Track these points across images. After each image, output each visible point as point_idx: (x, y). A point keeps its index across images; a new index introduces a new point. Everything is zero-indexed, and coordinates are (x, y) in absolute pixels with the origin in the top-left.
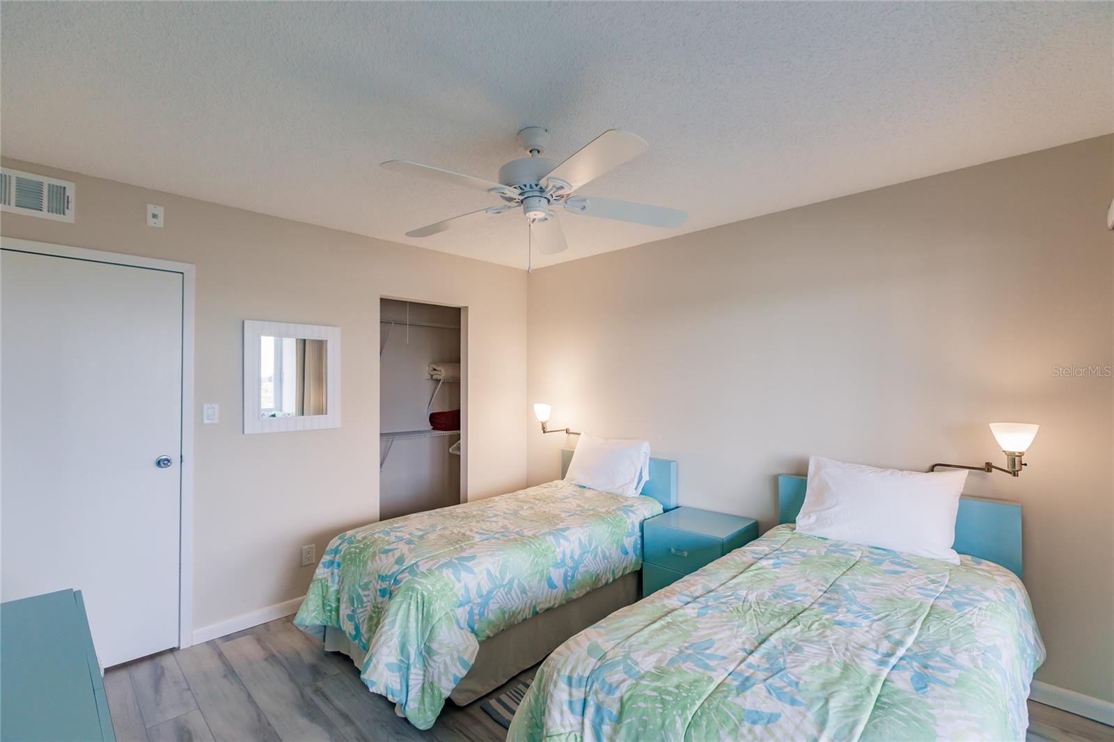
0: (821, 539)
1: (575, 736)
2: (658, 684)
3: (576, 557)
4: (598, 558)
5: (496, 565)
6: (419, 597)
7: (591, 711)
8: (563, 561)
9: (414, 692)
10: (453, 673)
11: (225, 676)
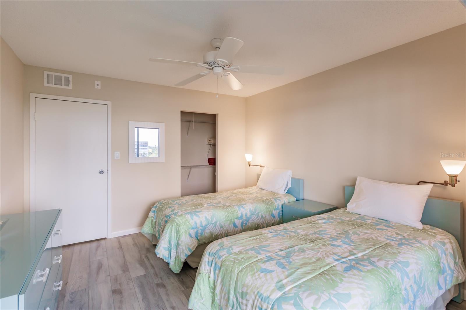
0: (357, 215)
1: (208, 274)
2: (236, 257)
3: (248, 216)
4: (259, 217)
5: (209, 215)
6: (176, 224)
7: (213, 265)
8: (241, 217)
9: (173, 259)
10: (185, 253)
11: (118, 249)
